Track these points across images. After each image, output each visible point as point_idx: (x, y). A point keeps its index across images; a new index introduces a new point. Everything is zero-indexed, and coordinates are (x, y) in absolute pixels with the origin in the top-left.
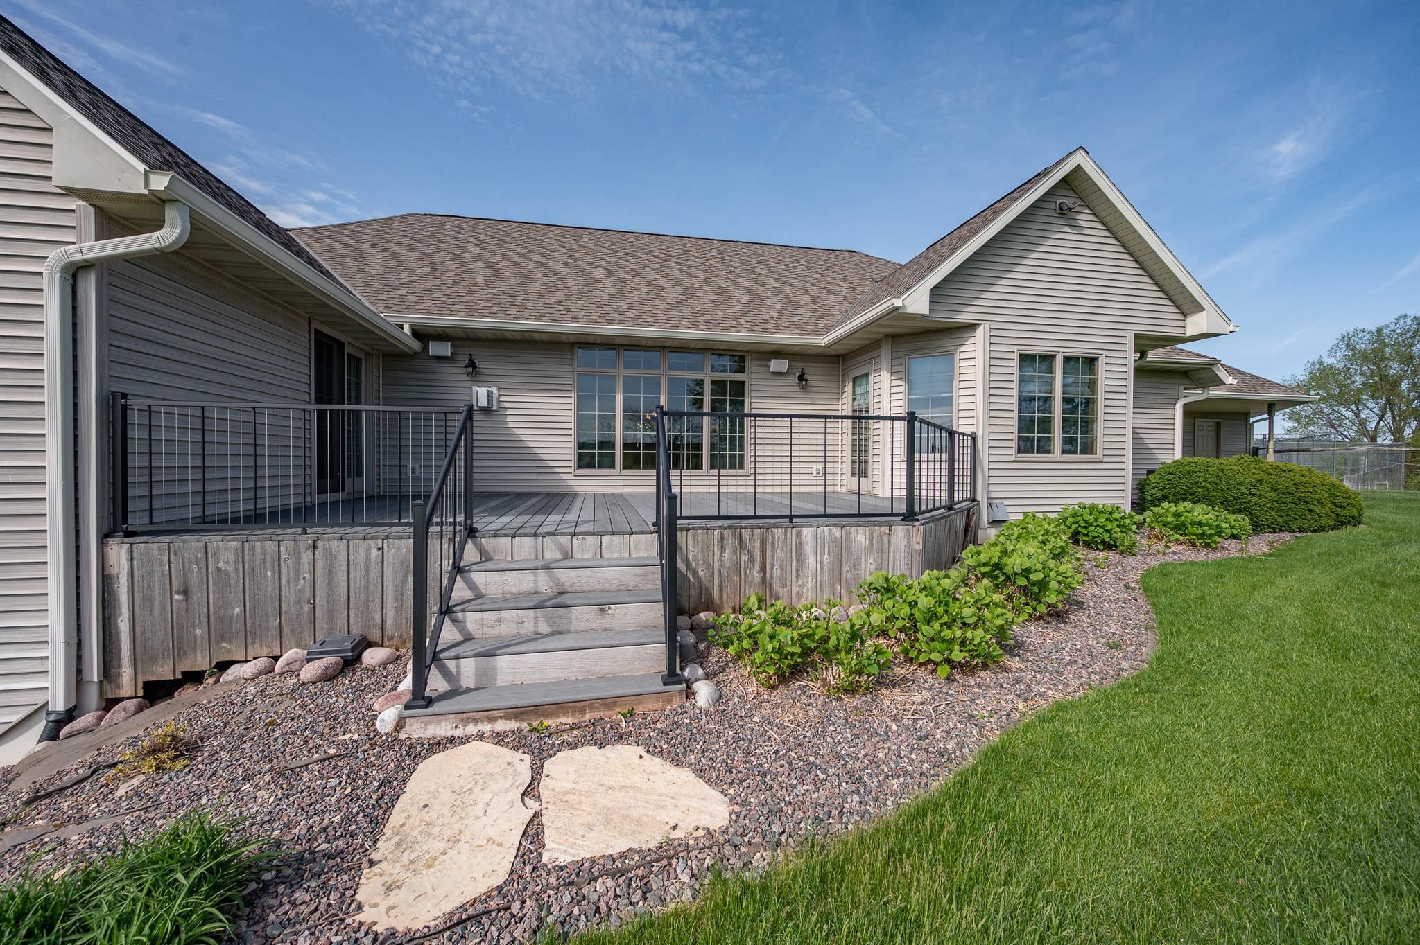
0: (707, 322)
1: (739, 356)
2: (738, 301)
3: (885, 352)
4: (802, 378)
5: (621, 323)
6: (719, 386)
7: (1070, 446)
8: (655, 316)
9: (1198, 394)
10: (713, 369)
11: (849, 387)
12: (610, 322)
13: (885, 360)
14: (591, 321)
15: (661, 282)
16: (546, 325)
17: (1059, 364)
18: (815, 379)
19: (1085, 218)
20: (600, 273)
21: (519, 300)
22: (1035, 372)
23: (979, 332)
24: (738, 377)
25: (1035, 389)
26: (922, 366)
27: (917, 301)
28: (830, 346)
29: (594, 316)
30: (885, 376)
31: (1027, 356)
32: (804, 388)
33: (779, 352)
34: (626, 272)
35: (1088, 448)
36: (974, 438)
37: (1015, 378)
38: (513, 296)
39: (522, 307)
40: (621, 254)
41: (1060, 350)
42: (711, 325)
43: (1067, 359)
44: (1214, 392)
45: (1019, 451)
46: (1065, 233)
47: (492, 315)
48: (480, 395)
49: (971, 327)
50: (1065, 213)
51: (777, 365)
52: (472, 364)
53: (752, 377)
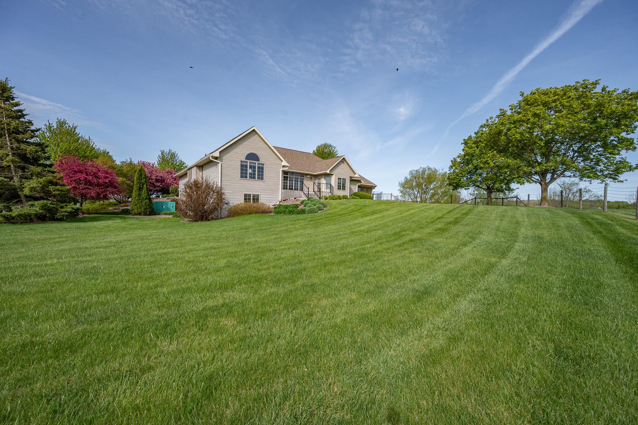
1: (303, 175)
2: (301, 166)
4: (311, 178)
6: (301, 179)
7: (343, 189)
8: (293, 168)
9: (360, 184)
10: (295, 176)
11: (317, 180)
13: (323, 177)
15: (288, 161)
18: (313, 179)
19: (345, 162)
22: (340, 180)
24: (303, 178)
25: (339, 182)
26: (327, 178)
27: (328, 172)
28: (315, 174)
30: (323, 179)
31: (339, 178)
35: (345, 189)
36: (333, 186)
37: (337, 181)
41: (342, 178)
44: (361, 183)
45: (338, 188)
46: (343, 164)
49: (333, 174)
50: (343, 162)
51: (308, 176)
53: (305, 177)
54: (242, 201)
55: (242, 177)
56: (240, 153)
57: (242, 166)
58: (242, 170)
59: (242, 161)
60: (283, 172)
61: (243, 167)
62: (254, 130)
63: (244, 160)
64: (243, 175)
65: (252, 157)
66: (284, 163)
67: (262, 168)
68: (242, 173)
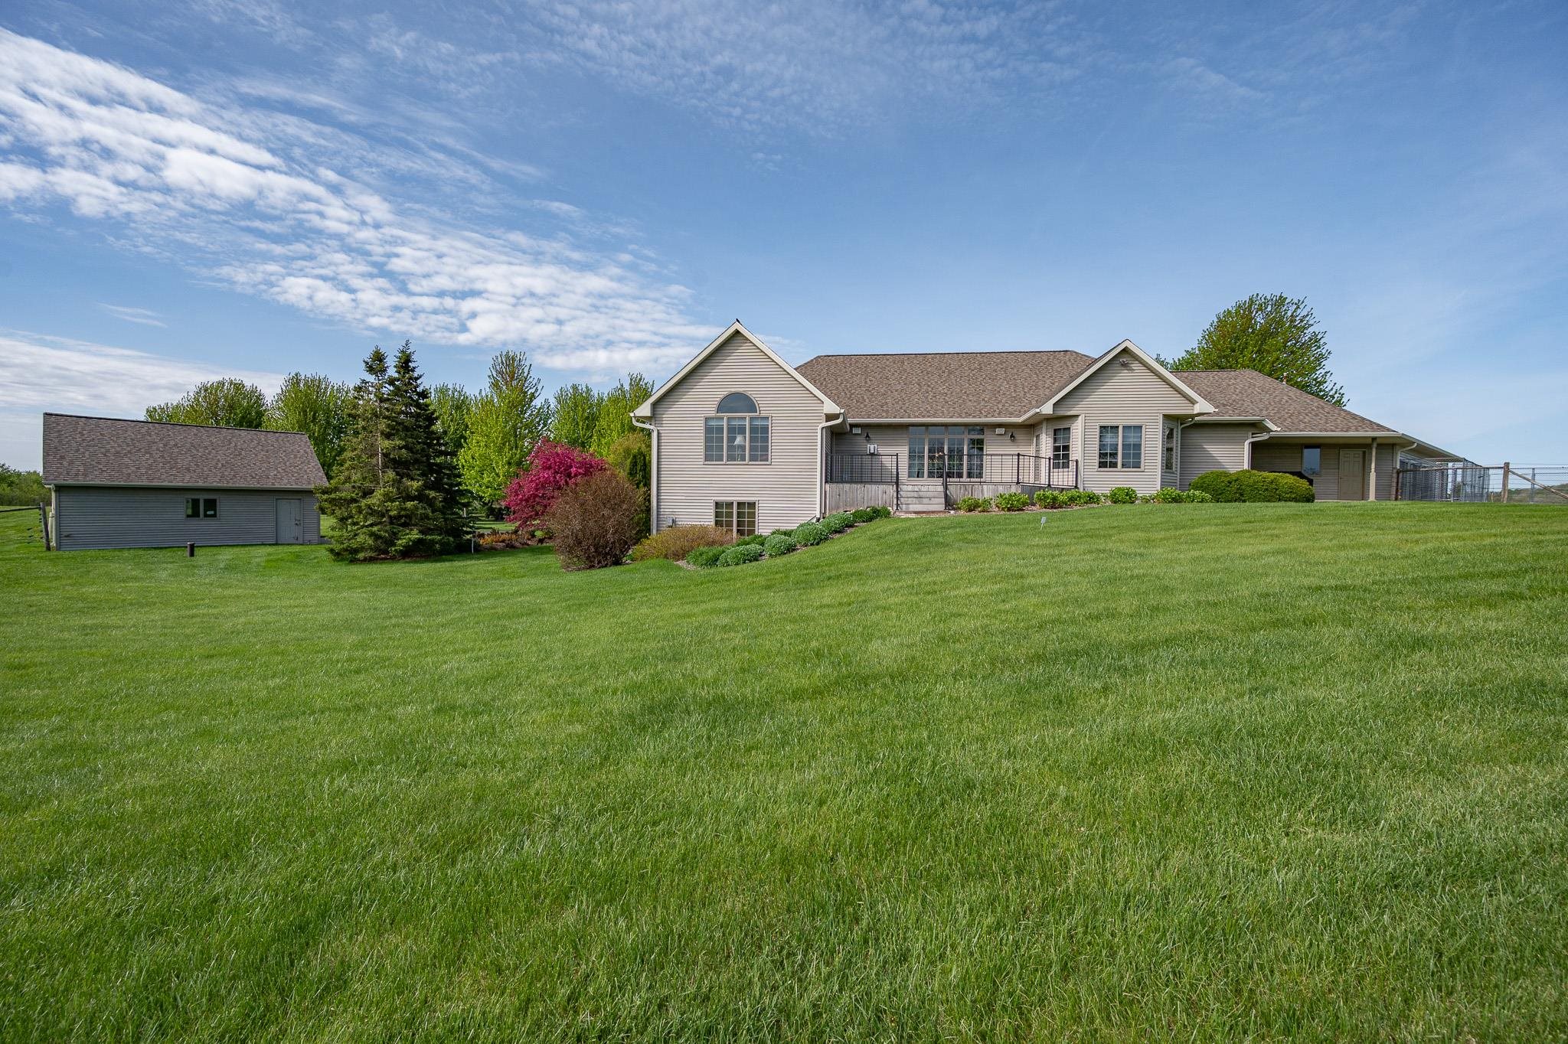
0: (966, 413)
1: (982, 428)
2: (983, 400)
3: (1044, 426)
4: (1012, 437)
5: (929, 417)
6: (973, 441)
7: (1127, 465)
8: (943, 412)
9: (1262, 436)
10: (969, 435)
11: (1030, 441)
12: (923, 417)
13: (1045, 430)
14: (915, 417)
15: (946, 391)
16: (898, 420)
17: (1120, 429)
18: (1019, 436)
19: (1135, 366)
20: (916, 388)
21: (885, 408)
22: (1108, 433)
23: (1080, 418)
24: (980, 437)
25: (1108, 441)
26: (1061, 431)
27: (1047, 410)
28: (1024, 421)
29: (917, 414)
30: (1045, 436)
31: (1104, 427)
32: (1013, 441)
33: (1000, 425)
34: (929, 386)
35: (1137, 465)
36: (1077, 461)
37: (1098, 437)
38: (882, 406)
39: (887, 412)
40: (925, 373)
41: (1121, 423)
42: (968, 415)
43: (1124, 427)
44: (1273, 434)
45: (1100, 467)
46: (1125, 373)
47: (877, 417)
48: (871, 448)
49: (1077, 416)
50: (1125, 365)
51: (998, 431)
52: (867, 436)
53: (987, 437)
54: (709, 521)
55: (707, 458)
56: (704, 398)
57: (708, 430)
58: (707, 440)
59: (707, 419)
60: (832, 433)
61: (712, 433)
62: (737, 332)
63: (713, 414)
64: (712, 453)
65: (738, 402)
66: (831, 407)
67: (765, 429)
68: (707, 448)
